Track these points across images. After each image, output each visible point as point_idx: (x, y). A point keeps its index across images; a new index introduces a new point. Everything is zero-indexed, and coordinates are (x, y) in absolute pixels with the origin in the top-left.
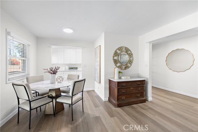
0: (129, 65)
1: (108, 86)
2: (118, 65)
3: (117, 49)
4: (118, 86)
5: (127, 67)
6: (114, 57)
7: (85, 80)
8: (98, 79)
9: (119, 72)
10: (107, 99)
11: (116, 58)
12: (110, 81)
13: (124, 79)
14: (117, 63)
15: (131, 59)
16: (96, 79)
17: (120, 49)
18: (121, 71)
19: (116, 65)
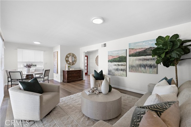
0: (75, 63)
1: (62, 74)
2: (68, 63)
3: (68, 54)
4: (68, 73)
5: (73, 64)
6: (66, 58)
7: (50, 70)
8: (56, 71)
9: (69, 67)
10: (62, 81)
11: (67, 59)
12: (64, 71)
13: (71, 69)
14: (67, 62)
15: (76, 59)
16: (55, 71)
17: (69, 54)
18: (70, 66)
19: (67, 63)
